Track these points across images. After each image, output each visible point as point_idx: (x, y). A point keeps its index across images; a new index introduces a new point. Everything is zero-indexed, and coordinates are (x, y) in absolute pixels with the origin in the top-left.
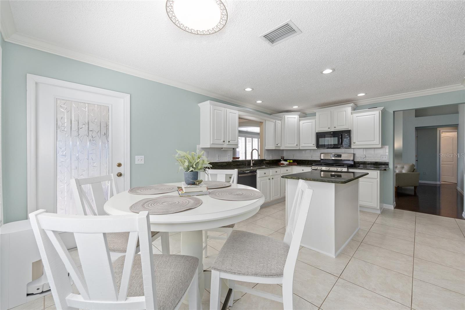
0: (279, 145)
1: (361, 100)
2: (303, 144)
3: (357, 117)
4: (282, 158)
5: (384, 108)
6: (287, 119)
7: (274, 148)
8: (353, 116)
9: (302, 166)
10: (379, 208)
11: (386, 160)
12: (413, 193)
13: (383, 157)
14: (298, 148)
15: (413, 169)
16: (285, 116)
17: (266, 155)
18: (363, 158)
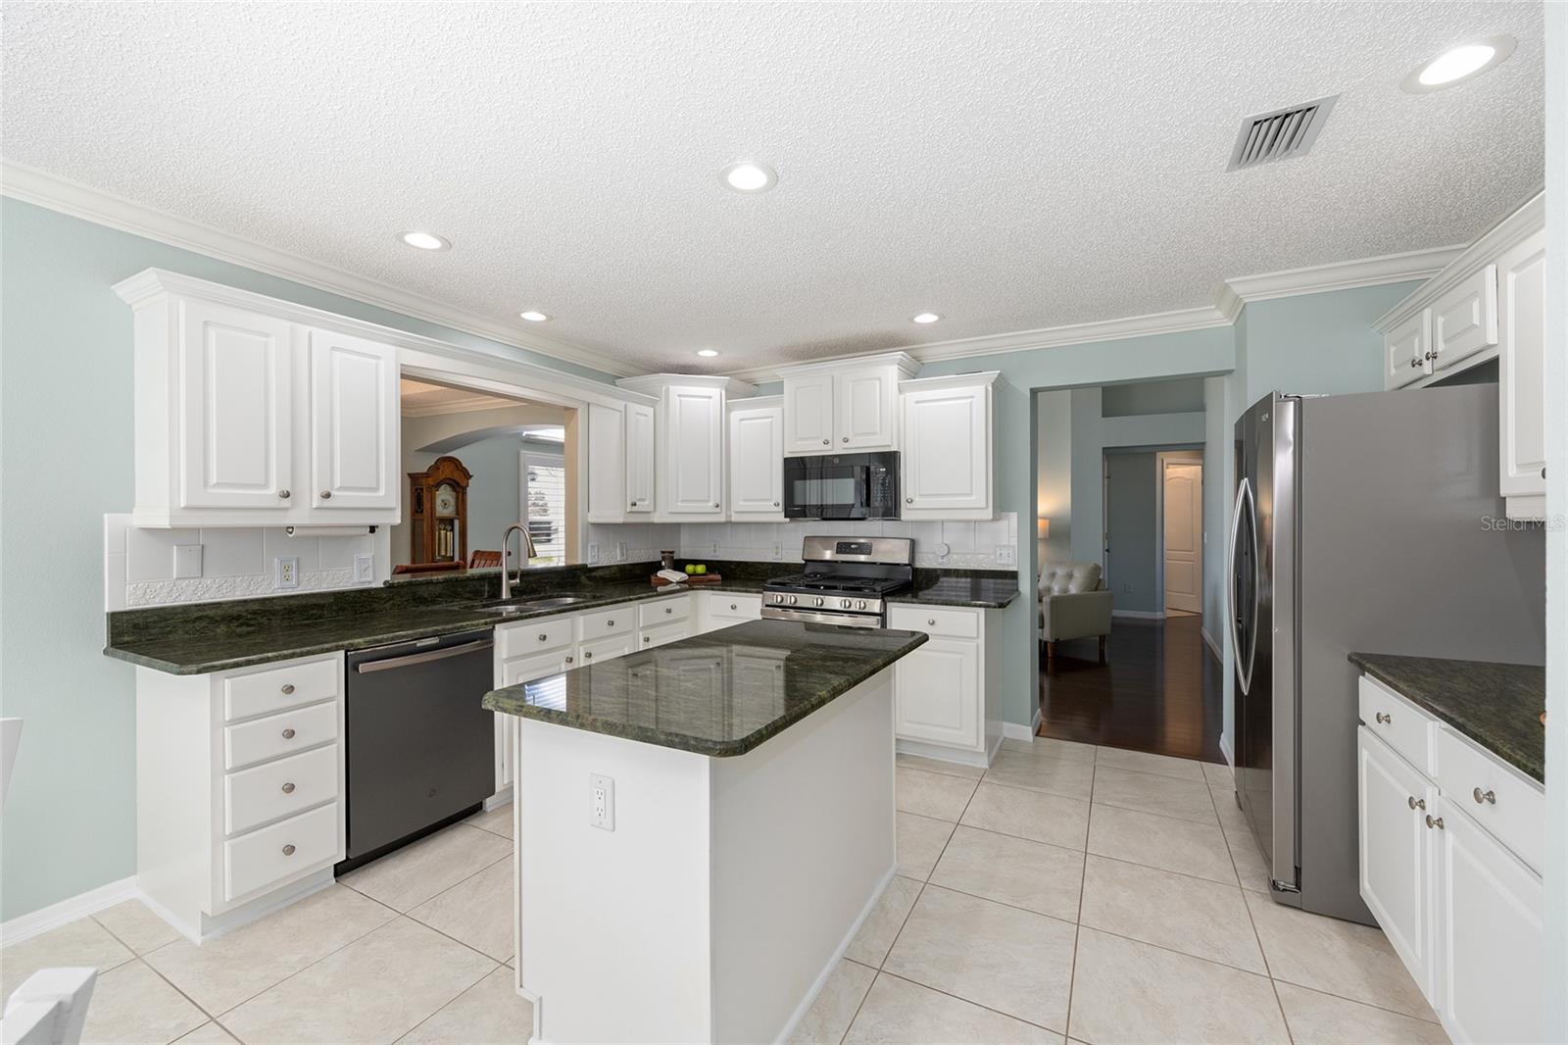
0: (641, 506)
1: (932, 341)
2: (742, 503)
3: (917, 402)
4: (664, 559)
5: (999, 375)
6: (678, 398)
7: (620, 520)
8: (905, 399)
9: (732, 591)
10: (983, 750)
11: (1008, 565)
12: (1096, 658)
13: (1001, 554)
14: (722, 518)
15: (1095, 583)
16: (671, 388)
17: (592, 547)
18: (943, 557)
